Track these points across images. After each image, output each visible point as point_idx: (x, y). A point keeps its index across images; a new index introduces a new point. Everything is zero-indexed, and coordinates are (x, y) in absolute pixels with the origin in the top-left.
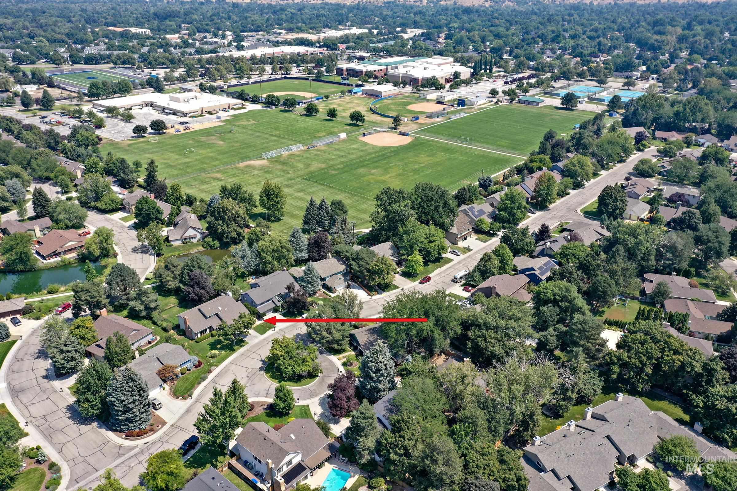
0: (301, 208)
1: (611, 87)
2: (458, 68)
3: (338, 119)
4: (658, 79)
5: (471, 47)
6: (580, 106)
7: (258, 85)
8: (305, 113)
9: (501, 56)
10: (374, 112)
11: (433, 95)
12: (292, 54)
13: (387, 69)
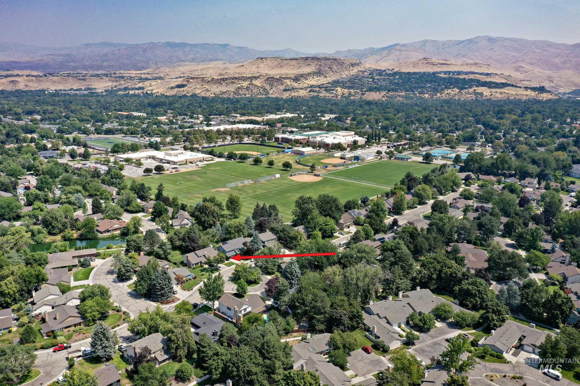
0: (250, 213)
1: (459, 151)
2: (357, 138)
3: (274, 166)
4: (492, 147)
5: (368, 126)
6: (435, 161)
7: (223, 147)
8: (253, 163)
9: (388, 132)
10: (299, 163)
11: (339, 154)
12: (244, 130)
13: (309, 138)
